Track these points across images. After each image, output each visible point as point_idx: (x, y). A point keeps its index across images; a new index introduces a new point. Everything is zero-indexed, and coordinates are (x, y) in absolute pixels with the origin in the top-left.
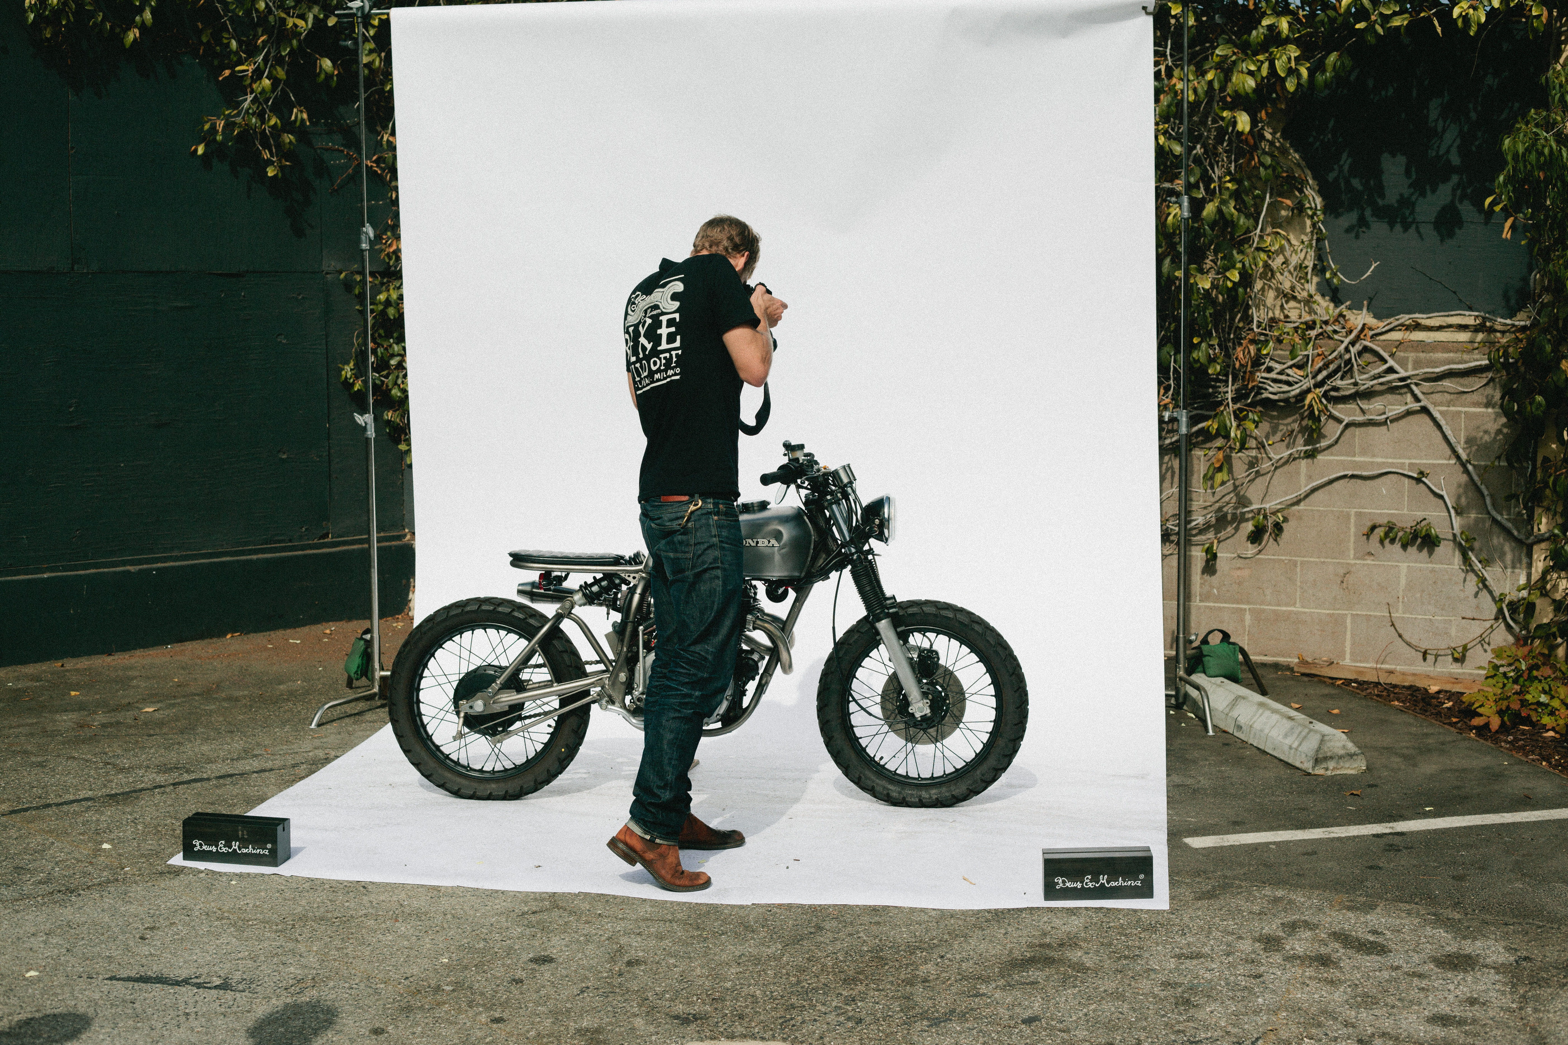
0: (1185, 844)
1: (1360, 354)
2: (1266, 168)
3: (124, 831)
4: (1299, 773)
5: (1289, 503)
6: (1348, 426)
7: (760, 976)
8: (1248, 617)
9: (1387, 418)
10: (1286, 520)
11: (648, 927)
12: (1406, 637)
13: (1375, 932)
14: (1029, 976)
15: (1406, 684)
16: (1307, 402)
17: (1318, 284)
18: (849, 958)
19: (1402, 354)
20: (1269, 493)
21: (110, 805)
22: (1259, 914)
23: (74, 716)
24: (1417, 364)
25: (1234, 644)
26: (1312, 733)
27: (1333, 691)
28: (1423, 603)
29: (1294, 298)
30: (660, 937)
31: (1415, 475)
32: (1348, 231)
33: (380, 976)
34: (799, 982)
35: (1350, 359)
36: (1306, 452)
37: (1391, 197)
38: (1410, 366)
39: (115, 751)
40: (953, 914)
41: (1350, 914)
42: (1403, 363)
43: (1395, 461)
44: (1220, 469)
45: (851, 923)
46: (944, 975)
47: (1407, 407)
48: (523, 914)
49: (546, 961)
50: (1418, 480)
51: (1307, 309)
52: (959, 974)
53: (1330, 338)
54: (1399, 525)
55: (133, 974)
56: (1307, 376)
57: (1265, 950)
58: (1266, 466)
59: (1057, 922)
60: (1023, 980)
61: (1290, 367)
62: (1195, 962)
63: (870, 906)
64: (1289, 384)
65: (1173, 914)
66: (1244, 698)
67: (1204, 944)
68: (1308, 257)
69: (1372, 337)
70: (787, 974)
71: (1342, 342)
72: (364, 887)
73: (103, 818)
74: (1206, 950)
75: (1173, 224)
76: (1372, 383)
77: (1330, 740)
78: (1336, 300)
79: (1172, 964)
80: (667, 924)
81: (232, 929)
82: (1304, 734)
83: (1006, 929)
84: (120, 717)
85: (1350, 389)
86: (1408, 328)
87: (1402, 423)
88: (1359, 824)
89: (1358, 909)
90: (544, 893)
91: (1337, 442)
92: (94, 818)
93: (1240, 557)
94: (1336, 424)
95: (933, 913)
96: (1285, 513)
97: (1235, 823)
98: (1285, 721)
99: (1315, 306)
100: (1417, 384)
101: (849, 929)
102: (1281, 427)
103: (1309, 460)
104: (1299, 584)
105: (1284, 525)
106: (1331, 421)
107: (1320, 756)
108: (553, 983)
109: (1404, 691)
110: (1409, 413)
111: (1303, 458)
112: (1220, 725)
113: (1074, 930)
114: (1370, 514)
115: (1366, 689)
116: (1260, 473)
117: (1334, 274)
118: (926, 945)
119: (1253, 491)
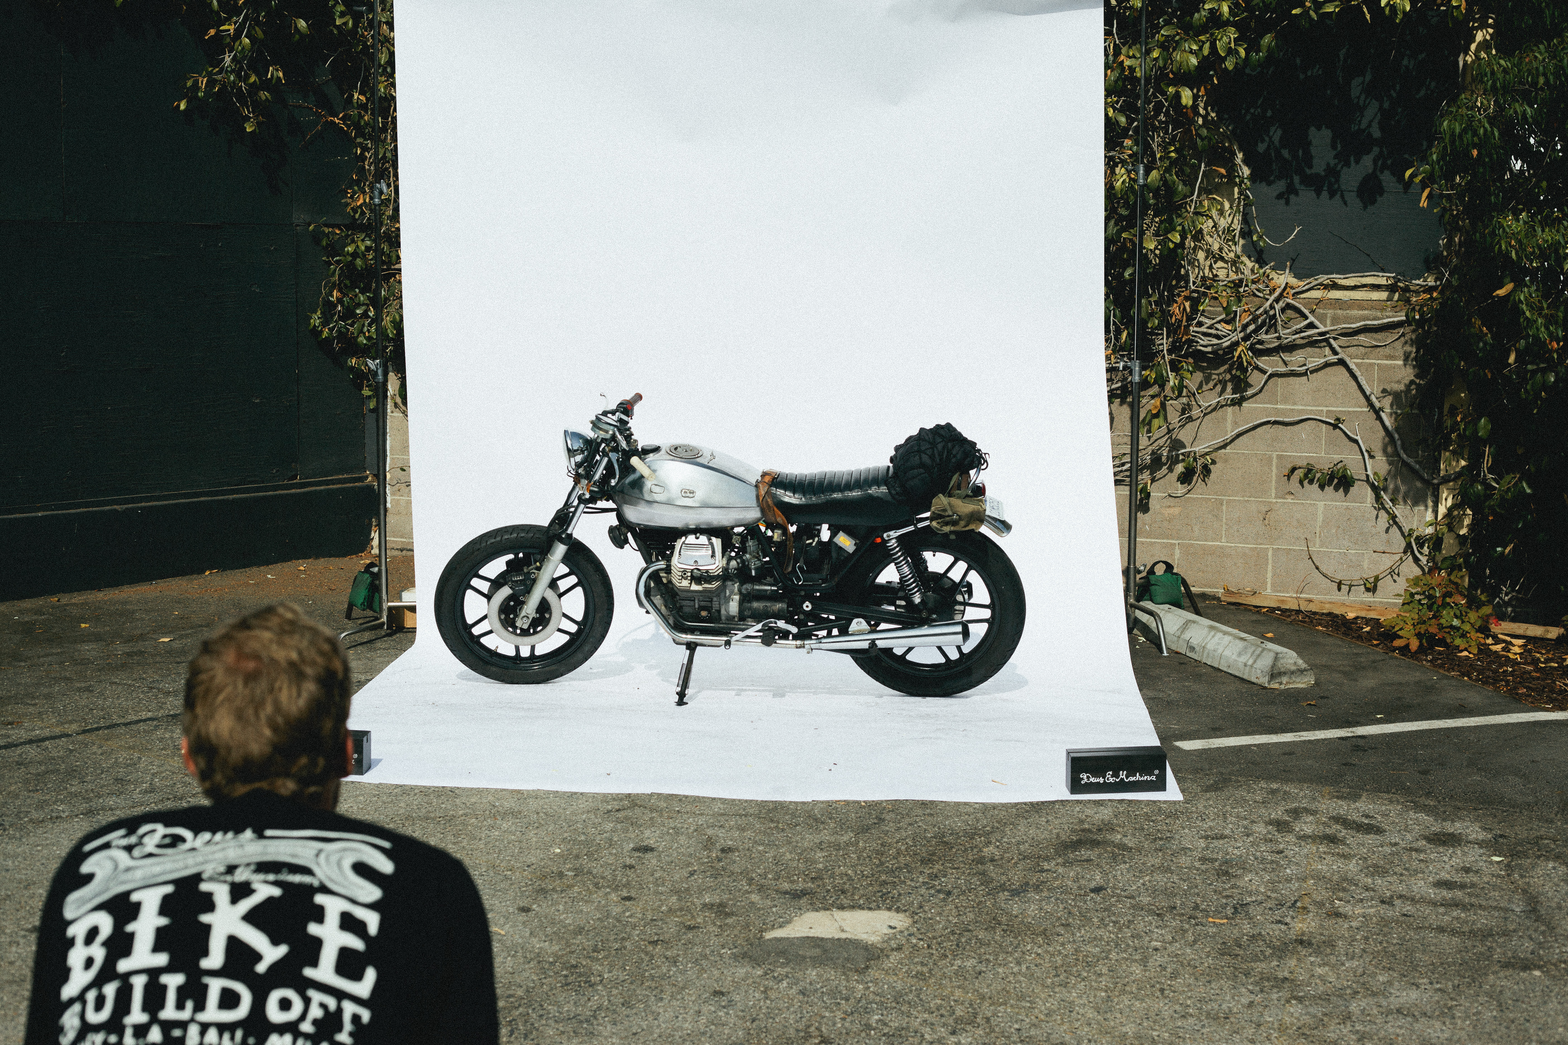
0: (1177, 747)
1: (1283, 310)
2: (1202, 139)
4: (1255, 688)
5: (1216, 446)
6: (1271, 376)
7: (845, 859)
8: (1177, 552)
9: (1307, 369)
10: (1214, 462)
12: (1323, 568)
13: (1367, 816)
14: (1082, 855)
15: (1324, 611)
16: (1236, 354)
17: (1243, 245)
18: (918, 843)
19: (1321, 311)
20: (1198, 438)
22: (1263, 803)
23: (94, 647)
24: (1335, 320)
25: (1176, 574)
26: (1265, 653)
27: (1263, 618)
28: (1338, 538)
29: (1222, 259)
30: (741, 829)
31: (1332, 422)
32: (1277, 198)
34: (882, 863)
35: (1275, 315)
36: (1233, 399)
37: (1318, 167)
38: (1328, 322)
40: (994, 806)
41: (1340, 802)
42: (1322, 319)
43: (1314, 408)
44: (1156, 416)
45: (907, 815)
46: (1006, 855)
47: (1326, 359)
49: (647, 850)
50: (1335, 427)
51: (1234, 269)
52: (1020, 854)
53: (1255, 295)
54: (1318, 466)
56: (1236, 330)
57: (1278, 831)
58: (1195, 412)
59: (1089, 812)
60: (1079, 858)
61: (1219, 322)
62: (1221, 842)
63: (918, 801)
64: (1218, 337)
65: (1188, 804)
66: (1194, 622)
67: (1224, 827)
68: (1236, 221)
69: (1293, 295)
70: (869, 857)
71: (1267, 300)
74: (1227, 832)
75: (1122, 190)
76: (1294, 337)
77: (1283, 658)
78: (1261, 261)
79: (1202, 843)
82: (1257, 652)
83: (1046, 817)
84: (140, 646)
85: (1274, 342)
86: (1326, 287)
87: (1321, 373)
88: (1323, 729)
89: (1345, 798)
90: (620, 794)
91: (1261, 391)
93: (1170, 496)
94: (1260, 375)
95: (977, 806)
96: (1213, 455)
97: (1214, 729)
98: (1237, 641)
99: (1242, 267)
100: (1335, 339)
101: (908, 820)
102: (1212, 377)
103: (1237, 407)
104: (1224, 520)
105: (1211, 467)
106: (1255, 372)
107: (1275, 672)
108: (662, 867)
109: (1324, 617)
110: (1327, 365)
111: (1230, 405)
112: (1174, 647)
113: (1106, 818)
114: (1290, 456)
115: (1289, 616)
116: (1190, 419)
117: (1260, 237)
118: (981, 832)
119: (1185, 435)
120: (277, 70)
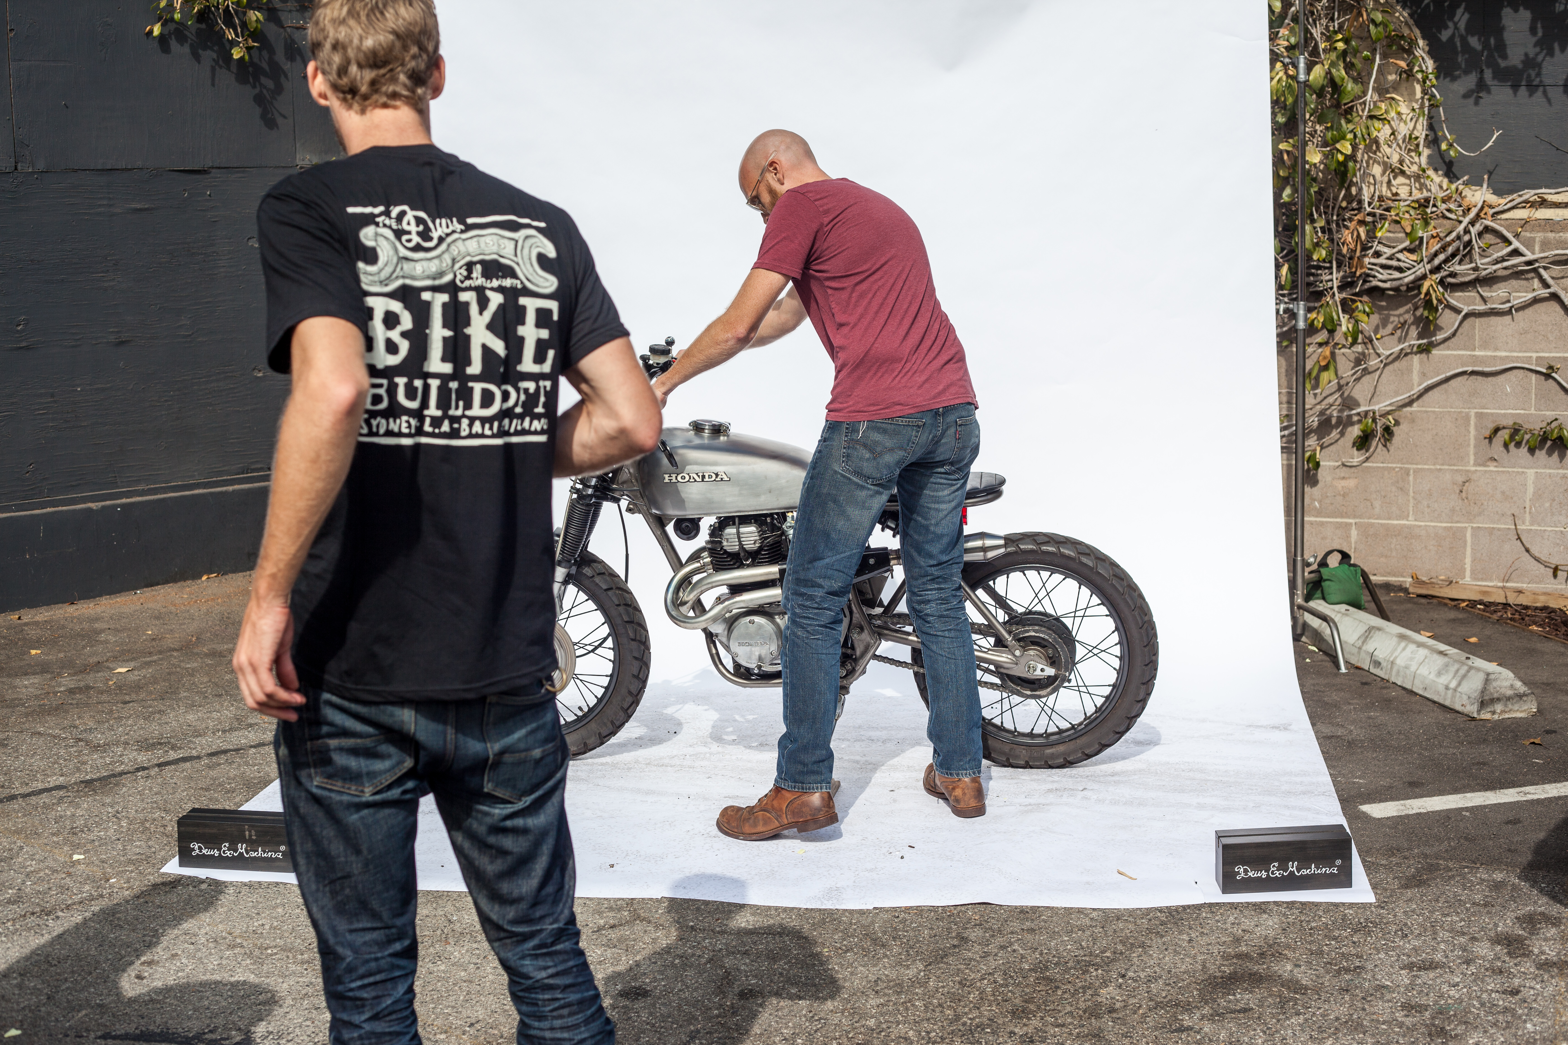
0: (1364, 813)
1: (1480, 234)
2: (1376, 25)
3: (106, 829)
4: (1461, 719)
5: (1400, 403)
6: (1467, 316)
7: (907, 1009)
8: (1354, 533)
9: (1511, 307)
10: (1397, 423)
11: (755, 943)
12: (1535, 550)
14: (1237, 1001)
15: (1538, 605)
16: (1424, 290)
17: (1429, 157)
18: (1010, 980)
19: (1528, 234)
20: (1378, 393)
21: (86, 795)
22: (1485, 905)
23: (36, 681)
24: (1546, 245)
25: (1354, 565)
26: (1472, 672)
27: (1461, 616)
28: (1553, 514)
29: (1403, 173)
30: (773, 957)
31: (1544, 371)
32: (1466, 96)
33: (438, 1022)
34: (957, 1017)
35: (1470, 241)
36: (1419, 346)
37: (1515, 57)
38: (1537, 248)
39: (85, 724)
40: (1117, 915)
42: (1529, 244)
43: (1520, 354)
44: (1326, 368)
45: (1000, 931)
46: (1132, 1001)
47: (1535, 294)
48: (600, 929)
49: (639, 994)
50: (1548, 376)
51: (1417, 185)
52: (1151, 1000)
53: (1445, 217)
54: (1526, 426)
55: (131, 1029)
56: (1422, 260)
57: (1509, 954)
58: (1374, 362)
59: (1247, 924)
60: (1232, 1007)
61: (1401, 251)
62: (1432, 975)
63: (1016, 907)
64: (1400, 270)
65: (1383, 908)
66: (1379, 629)
67: (1434, 949)
68: (1419, 127)
69: (1493, 216)
70: (940, 1005)
71: (1460, 222)
73: (79, 812)
74: (1439, 957)
76: (1495, 267)
77: (1495, 680)
78: (1451, 174)
79: (1404, 977)
80: (777, 937)
81: (248, 962)
82: (1462, 671)
83: (1189, 934)
84: (89, 679)
85: (1469, 275)
86: (1533, 205)
87: (1529, 311)
88: (1555, 782)
90: (620, 899)
91: (1454, 334)
92: (68, 813)
93: (1344, 465)
94: (1454, 315)
95: (1094, 914)
96: (1396, 415)
97: (1412, 784)
98: (1436, 656)
99: (1428, 183)
100: (1545, 268)
101: (1000, 940)
102: (1392, 319)
103: (1424, 356)
104: (1411, 494)
105: (1395, 429)
106: (1447, 311)
107: (1486, 698)
108: (653, 1026)
109: (1538, 613)
110: (1536, 301)
111: (1416, 353)
112: (1354, 661)
113: (1271, 933)
114: (1492, 414)
115: (1495, 612)
116: (1368, 371)
117: (1451, 145)
118: (1098, 960)
119: (1360, 391)
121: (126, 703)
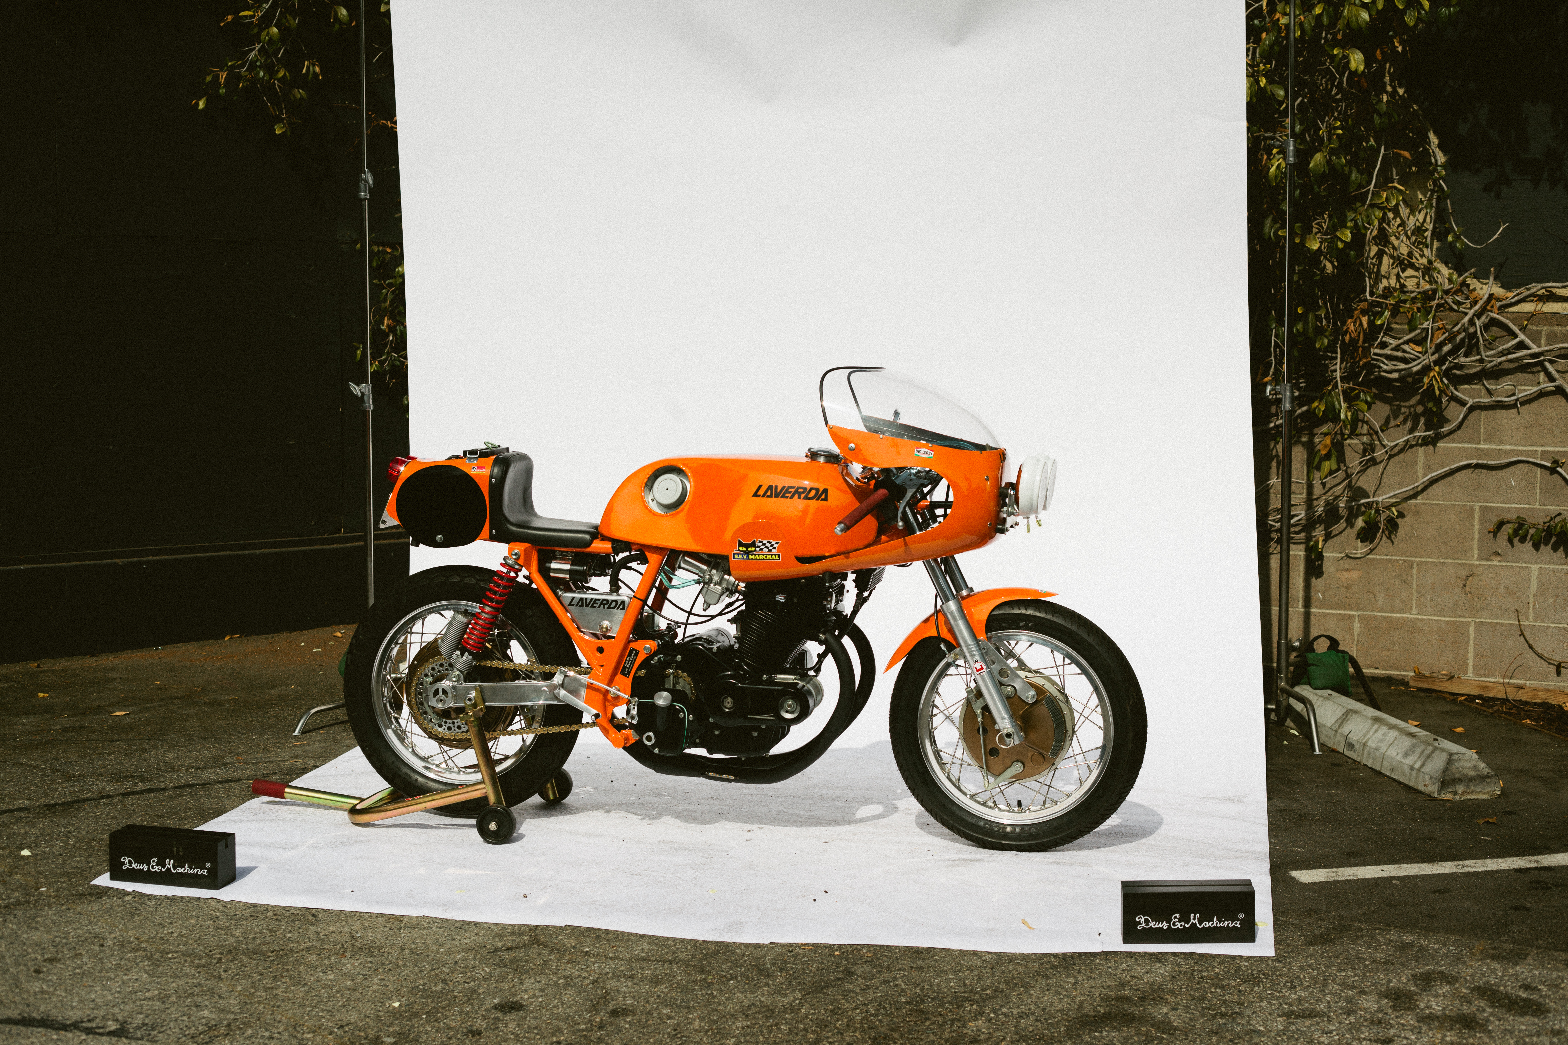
0: (1293, 878)
1: (1486, 327)
2: (1381, 115)
3: (52, 846)
4: (1423, 798)
5: (1405, 496)
6: (1472, 409)
7: (771, 1032)
8: (1357, 625)
9: (1517, 400)
10: (1401, 515)
11: (642, 969)
12: (1538, 647)
13: (1527, 987)
14: (1102, 1037)
15: (1538, 701)
16: (1426, 381)
17: (1438, 249)
18: (882, 1011)
19: (1534, 328)
20: (1382, 485)
21: (45, 817)
22: (1385, 963)
23: (35, 720)
24: (1551, 339)
25: (1343, 652)
26: (1437, 752)
27: (1455, 709)
28: (1556, 611)
30: (656, 981)
31: (1549, 465)
32: (1488, 188)
33: (310, 1023)
35: (1476, 332)
36: (1424, 438)
37: (1536, 150)
38: (1543, 342)
39: (67, 757)
40: (1012, 958)
41: (1495, 965)
42: (1535, 338)
43: (1525, 448)
44: (1327, 457)
45: (888, 968)
46: (999, 1034)
47: (1541, 387)
48: (496, 950)
49: (513, 1008)
50: (1553, 471)
51: (1427, 278)
52: (1016, 1033)
53: (1452, 309)
54: (1531, 521)
55: (14, 1014)
56: (1426, 352)
57: (1394, 1008)
58: (1379, 453)
59: (1138, 970)
61: (1407, 342)
62: (1308, 1022)
63: (912, 948)
64: (1405, 361)
65: (1280, 962)
66: (1356, 712)
67: (1319, 1000)
68: (1428, 219)
69: (1500, 308)
70: (805, 1030)
71: (1466, 314)
72: (311, 916)
73: (33, 831)
74: (1322, 1006)
75: (1276, 177)
76: (1499, 360)
77: (1459, 760)
78: (1460, 267)
79: (1280, 1024)
80: (666, 965)
81: (146, 963)
82: (1427, 752)
83: (1076, 977)
84: (87, 720)
85: (1475, 367)
86: (1542, 299)
87: (1535, 405)
88: (1498, 857)
89: (1504, 958)
90: (524, 925)
91: (1459, 427)
92: (23, 831)
93: (1348, 556)
94: (1459, 407)
95: (988, 957)
96: (1400, 507)
97: (1350, 854)
98: (1405, 738)
99: (1435, 274)
100: (1551, 362)
101: (886, 975)
102: (1402, 410)
103: (1430, 447)
104: (1415, 587)
105: (1399, 521)
106: (1453, 403)
107: (1448, 778)
108: (518, 1035)
109: (1536, 708)
110: (1542, 394)
111: (1421, 445)
112: (1330, 743)
113: (1159, 980)
114: (1496, 508)
115: (1492, 706)
116: (1374, 462)
117: (1457, 238)
118: (977, 997)
119: (1366, 482)
120: (314, 65)
121: (113, 741)
